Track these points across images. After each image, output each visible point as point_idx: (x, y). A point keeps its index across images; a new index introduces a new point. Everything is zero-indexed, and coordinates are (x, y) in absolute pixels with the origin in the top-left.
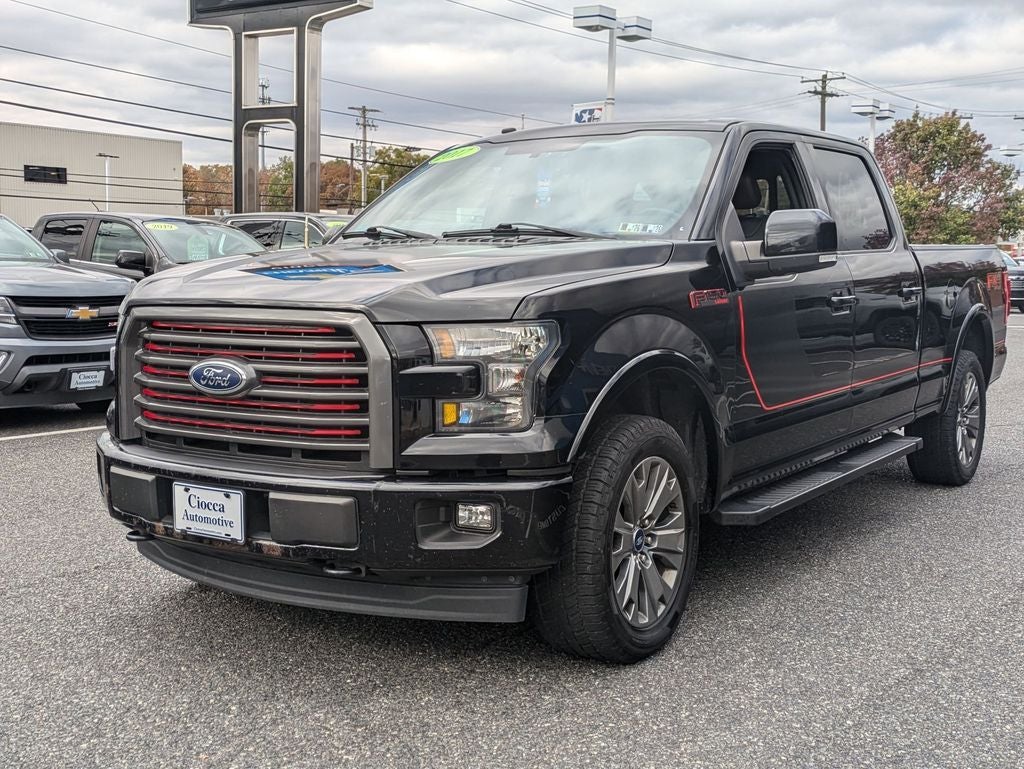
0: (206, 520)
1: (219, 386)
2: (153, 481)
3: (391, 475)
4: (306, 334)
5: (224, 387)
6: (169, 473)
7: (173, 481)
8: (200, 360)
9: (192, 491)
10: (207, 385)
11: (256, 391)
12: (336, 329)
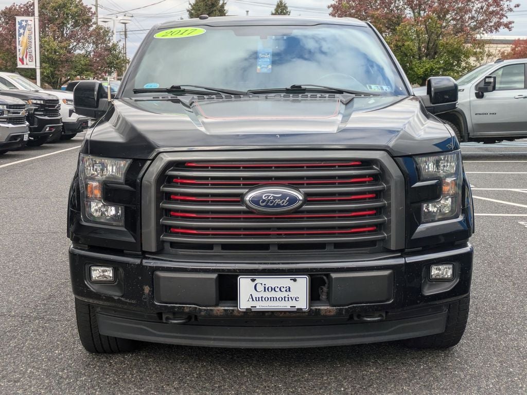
0: (271, 299)
1: (279, 206)
2: (217, 278)
3: (403, 253)
4: (339, 166)
5: (284, 206)
6: (235, 270)
7: (238, 276)
8: (251, 190)
9: (258, 281)
10: (266, 206)
11: (305, 207)
12: (361, 161)
